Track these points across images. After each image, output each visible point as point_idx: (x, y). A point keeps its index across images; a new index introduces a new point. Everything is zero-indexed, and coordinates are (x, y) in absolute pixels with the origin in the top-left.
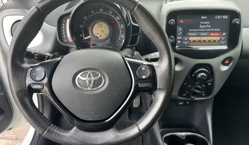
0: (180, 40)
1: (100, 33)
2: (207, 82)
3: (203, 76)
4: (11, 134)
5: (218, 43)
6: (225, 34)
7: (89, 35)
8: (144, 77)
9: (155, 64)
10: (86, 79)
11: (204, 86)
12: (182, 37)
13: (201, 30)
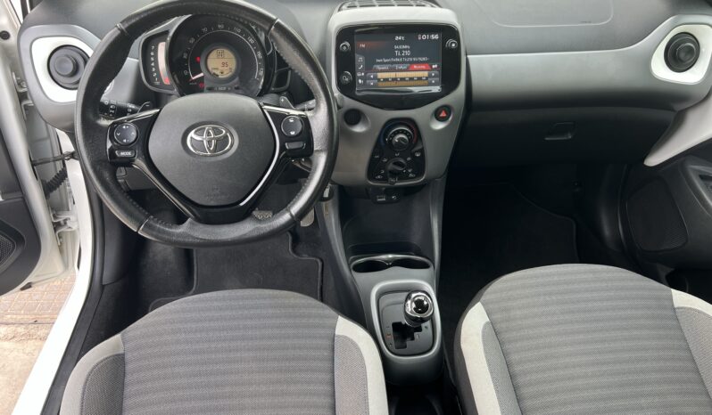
0: (361, 78)
1: (221, 68)
2: (413, 151)
3: (402, 139)
4: (20, 314)
5: (426, 82)
6: (436, 66)
7: (200, 72)
8: (293, 133)
9: (309, 114)
10: (204, 138)
11: (409, 159)
12: (365, 74)
13: (397, 60)
